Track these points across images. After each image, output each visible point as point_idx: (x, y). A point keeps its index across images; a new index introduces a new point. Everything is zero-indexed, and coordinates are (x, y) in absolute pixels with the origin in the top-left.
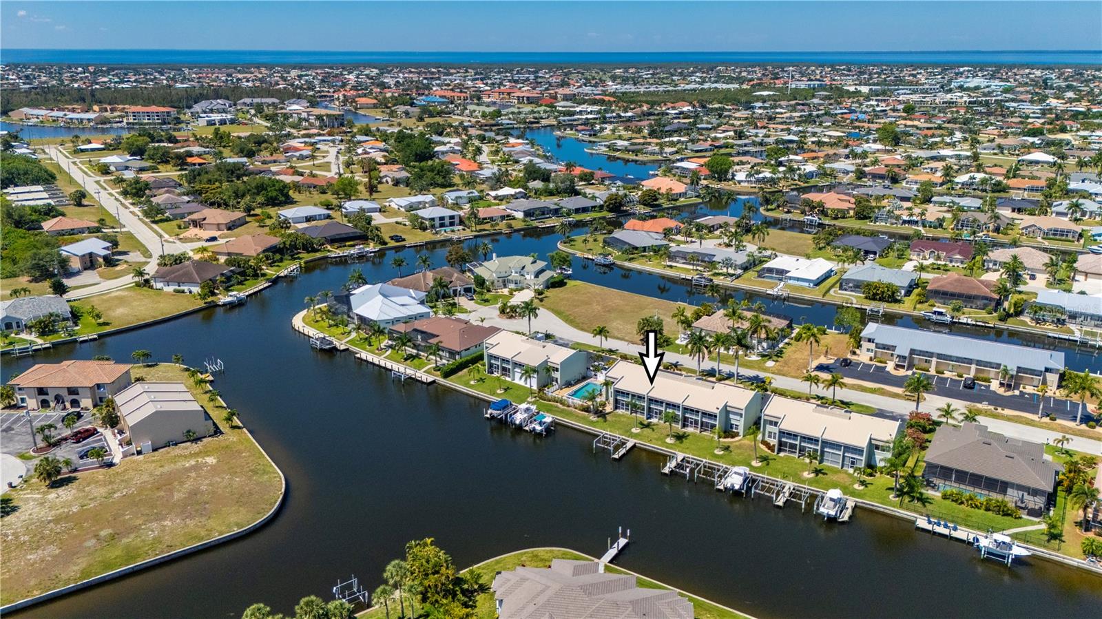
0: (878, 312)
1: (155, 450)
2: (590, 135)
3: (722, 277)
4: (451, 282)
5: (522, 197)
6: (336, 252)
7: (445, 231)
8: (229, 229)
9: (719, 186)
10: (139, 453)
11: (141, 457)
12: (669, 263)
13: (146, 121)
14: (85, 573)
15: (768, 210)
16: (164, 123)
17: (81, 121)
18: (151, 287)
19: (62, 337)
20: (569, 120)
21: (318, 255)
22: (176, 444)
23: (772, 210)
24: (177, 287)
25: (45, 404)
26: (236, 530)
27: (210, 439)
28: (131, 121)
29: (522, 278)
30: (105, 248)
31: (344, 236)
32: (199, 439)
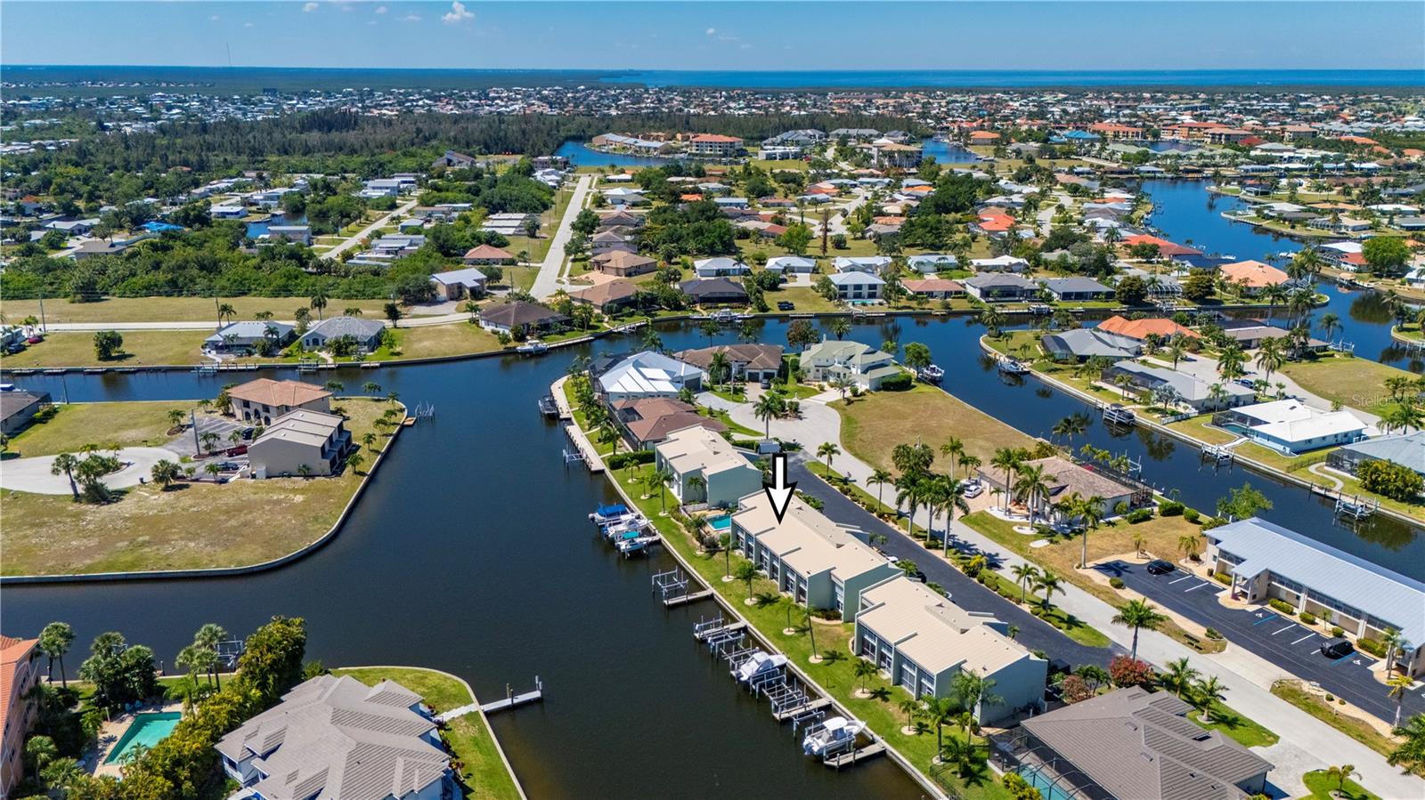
0: (1355, 511)
1: (268, 477)
2: (1257, 193)
3: (1156, 416)
4: (749, 362)
5: (1019, 271)
6: (701, 312)
7: (853, 304)
8: (629, 275)
9: (1372, 285)
10: (254, 476)
11: (251, 481)
12: (1099, 384)
13: (708, 152)
14: (90, 568)
15: (1401, 330)
16: (725, 155)
17: (648, 149)
18: (478, 325)
19: (351, 360)
20: (1253, 170)
21: (679, 314)
22: (289, 476)
23: (1409, 330)
24: (494, 328)
25: (247, 416)
26: (233, 567)
27: (323, 478)
28: (694, 152)
29: (847, 371)
30: (477, 281)
31: (718, 295)
32: (313, 476)
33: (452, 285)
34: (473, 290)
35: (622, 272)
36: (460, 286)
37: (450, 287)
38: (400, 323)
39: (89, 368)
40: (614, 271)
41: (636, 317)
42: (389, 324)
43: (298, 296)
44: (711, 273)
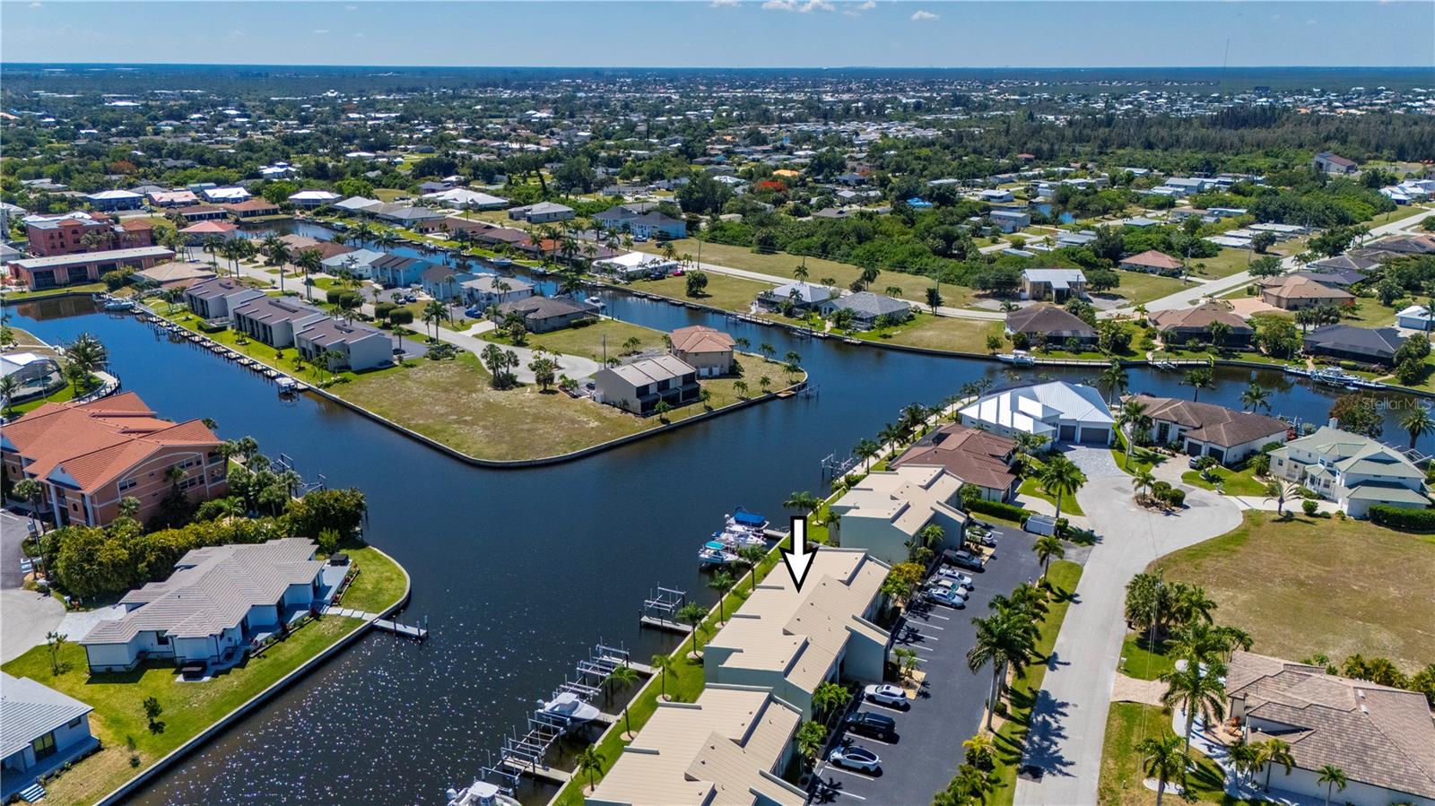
4: (1195, 429)
21: (1272, 362)
29: (1330, 477)
30: (1069, 283)
31: (1360, 351)
32: (627, 411)
33: (1039, 283)
34: (1059, 292)
35: (1284, 303)
36: (1048, 286)
37: (1034, 285)
38: (940, 310)
39: (675, 300)
40: (1274, 300)
41: (1204, 354)
42: (924, 307)
43: (909, 273)
44: (1418, 325)
